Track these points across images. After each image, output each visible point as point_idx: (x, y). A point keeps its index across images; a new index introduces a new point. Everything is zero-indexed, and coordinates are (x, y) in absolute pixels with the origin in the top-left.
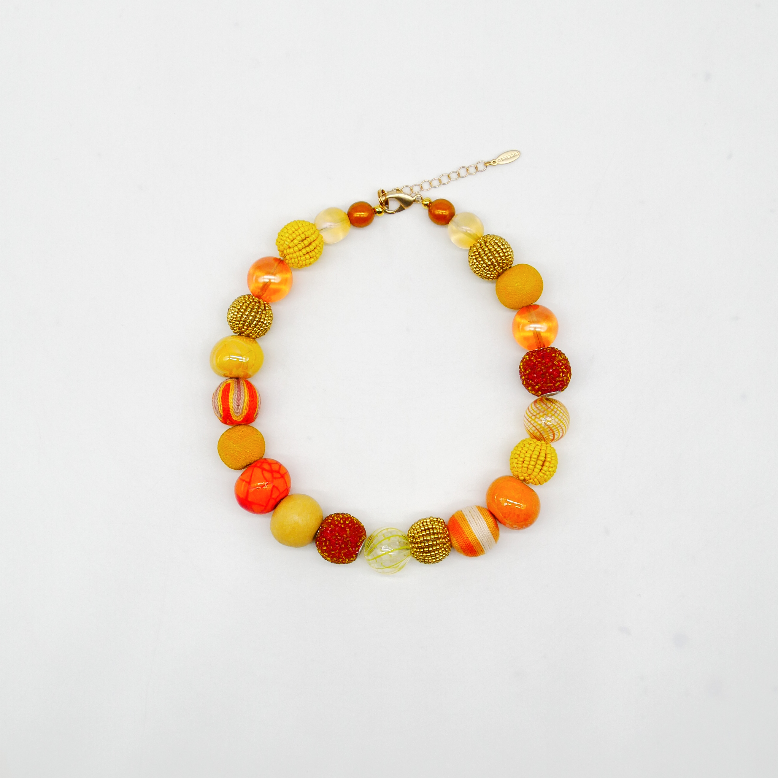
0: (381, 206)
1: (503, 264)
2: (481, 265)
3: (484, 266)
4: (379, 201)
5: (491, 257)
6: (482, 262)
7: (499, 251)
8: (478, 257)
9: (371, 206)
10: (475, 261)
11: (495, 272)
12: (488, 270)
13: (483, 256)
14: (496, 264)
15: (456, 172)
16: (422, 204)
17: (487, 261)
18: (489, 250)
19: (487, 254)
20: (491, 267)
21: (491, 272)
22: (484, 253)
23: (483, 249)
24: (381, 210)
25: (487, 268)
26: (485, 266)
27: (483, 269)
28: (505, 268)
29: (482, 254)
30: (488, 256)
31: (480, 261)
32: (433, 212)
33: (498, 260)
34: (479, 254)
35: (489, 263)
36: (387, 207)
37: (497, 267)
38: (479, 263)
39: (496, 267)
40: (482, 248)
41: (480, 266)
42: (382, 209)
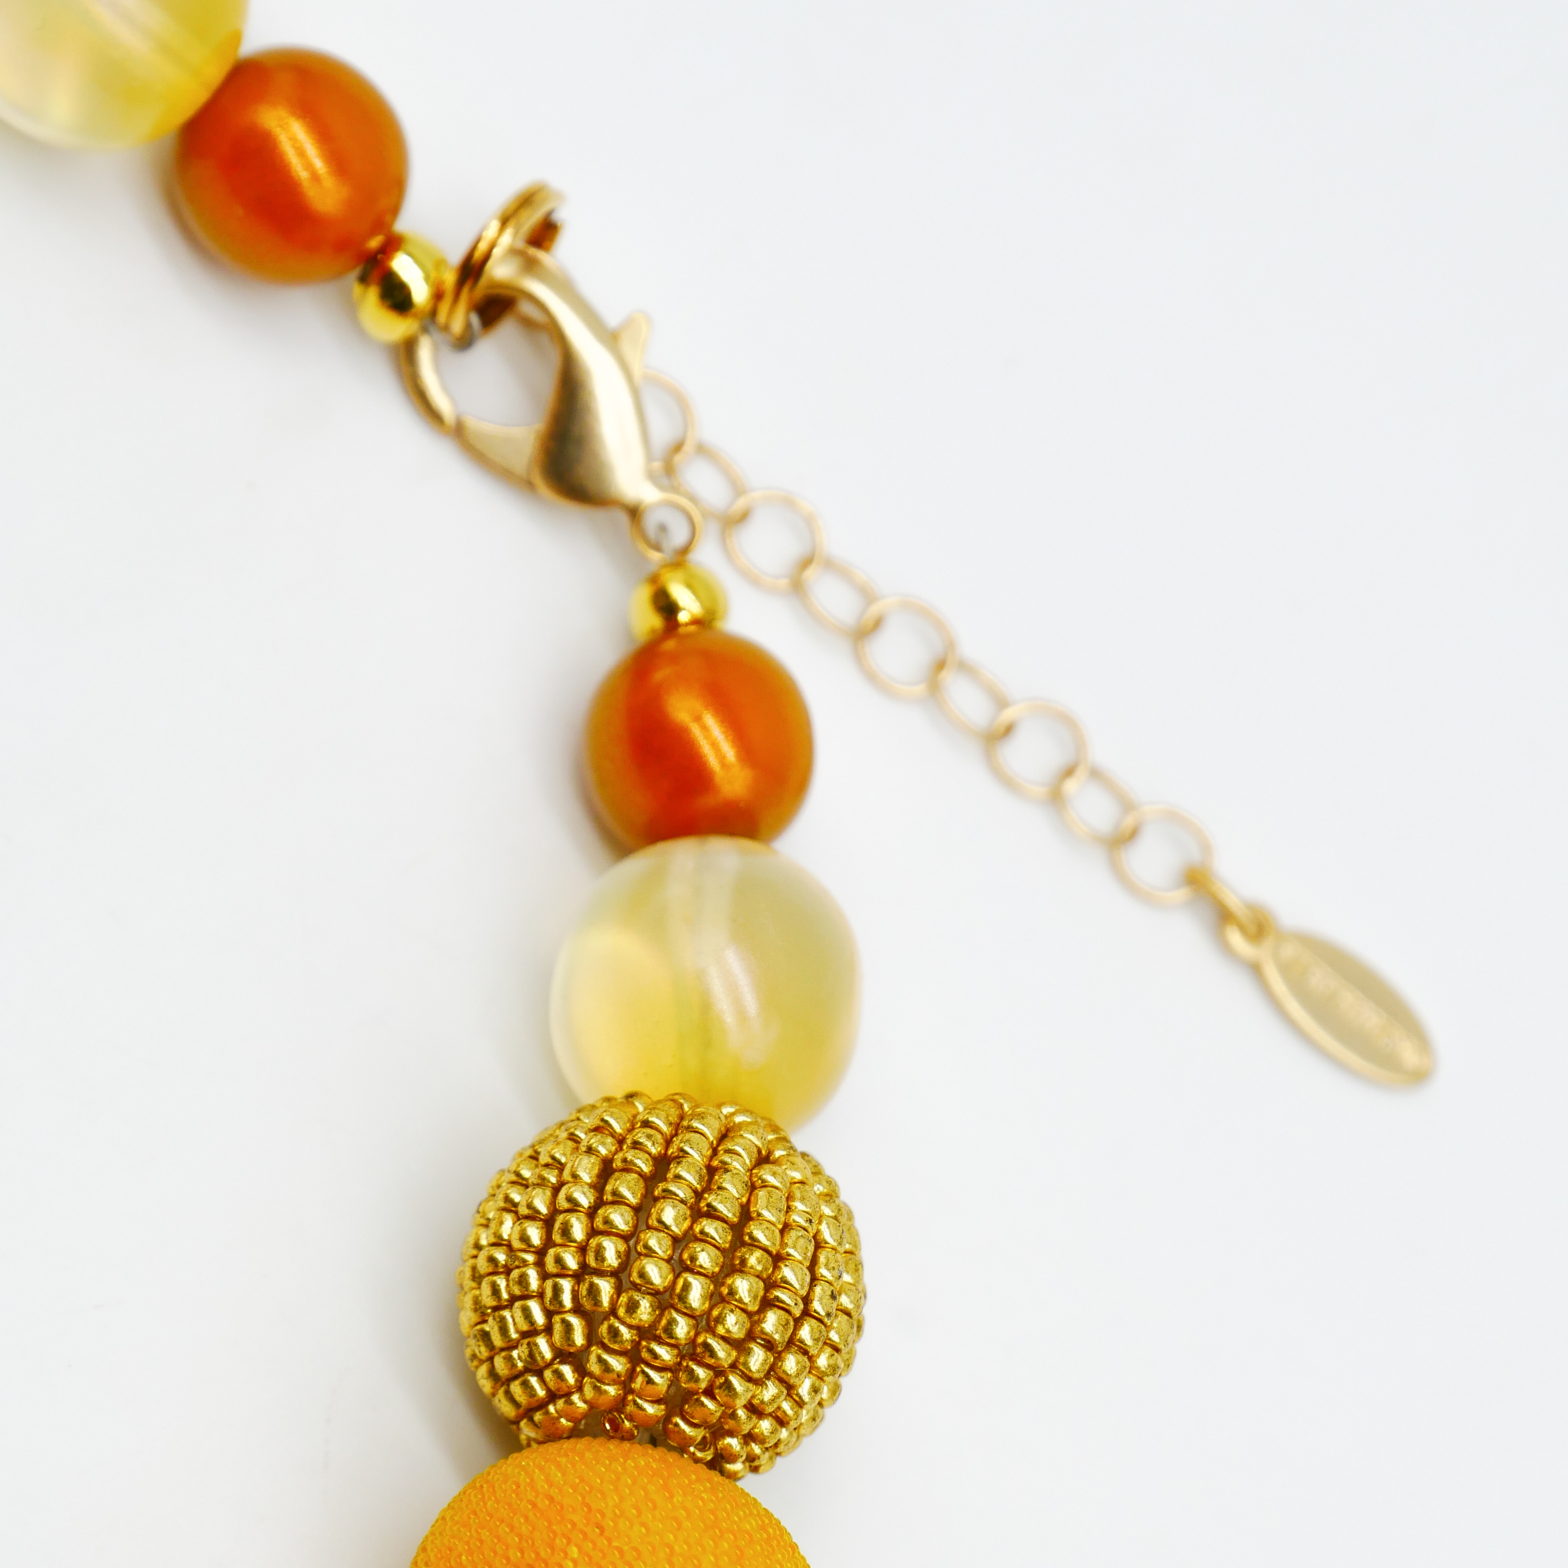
0: (450, 278)
1: (709, 1392)
2: (593, 1232)
3: (599, 1254)
4: (478, 241)
5: (706, 1259)
6: (620, 1219)
7: (784, 1284)
8: (628, 1168)
9: (395, 210)
10: (587, 1170)
11: (618, 1364)
12: (597, 1303)
13: (668, 1194)
14: (682, 1329)
15: (1001, 702)
16: (654, 579)
17: (655, 1241)
18: (746, 1214)
19: (712, 1214)
20: (632, 1307)
21: (592, 1337)
22: (699, 1195)
23: (715, 1163)
24: (420, 293)
25: (605, 1287)
26: (612, 1259)
27: (572, 1263)
28: (683, 1425)
29: (678, 1177)
30: (697, 1229)
31: (618, 1200)
32: (660, 675)
33: (720, 1320)
34: (662, 1163)
35: (657, 1274)
36: (468, 326)
37: (665, 1354)
38: (600, 1203)
39: (660, 1342)
40: (715, 1152)
41: (578, 1232)
42: (438, 296)
